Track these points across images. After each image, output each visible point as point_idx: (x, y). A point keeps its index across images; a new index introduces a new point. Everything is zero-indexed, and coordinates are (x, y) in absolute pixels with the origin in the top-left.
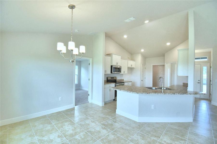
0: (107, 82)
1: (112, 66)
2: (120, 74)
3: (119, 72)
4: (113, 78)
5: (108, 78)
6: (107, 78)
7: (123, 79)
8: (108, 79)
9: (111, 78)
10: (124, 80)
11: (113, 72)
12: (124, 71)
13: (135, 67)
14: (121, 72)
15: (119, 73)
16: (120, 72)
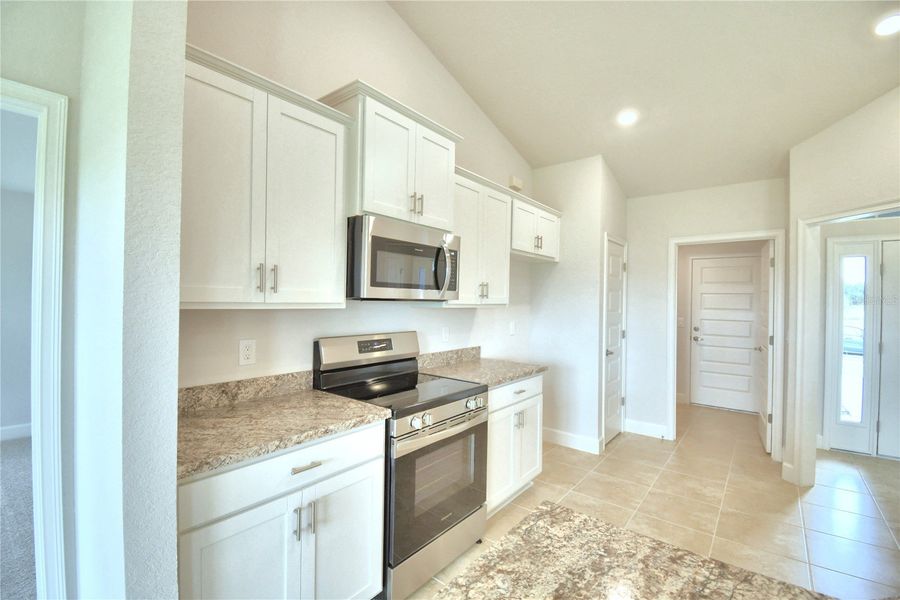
0: (316, 386)
1: (354, 226)
2: (452, 303)
3: (438, 287)
4: (387, 344)
5: (321, 343)
6: (316, 345)
7: (478, 349)
8: (329, 358)
9: (365, 346)
10: (484, 355)
11: (374, 283)
12: (484, 286)
13: (557, 260)
14: (453, 286)
15: (434, 294)
16: (446, 293)
